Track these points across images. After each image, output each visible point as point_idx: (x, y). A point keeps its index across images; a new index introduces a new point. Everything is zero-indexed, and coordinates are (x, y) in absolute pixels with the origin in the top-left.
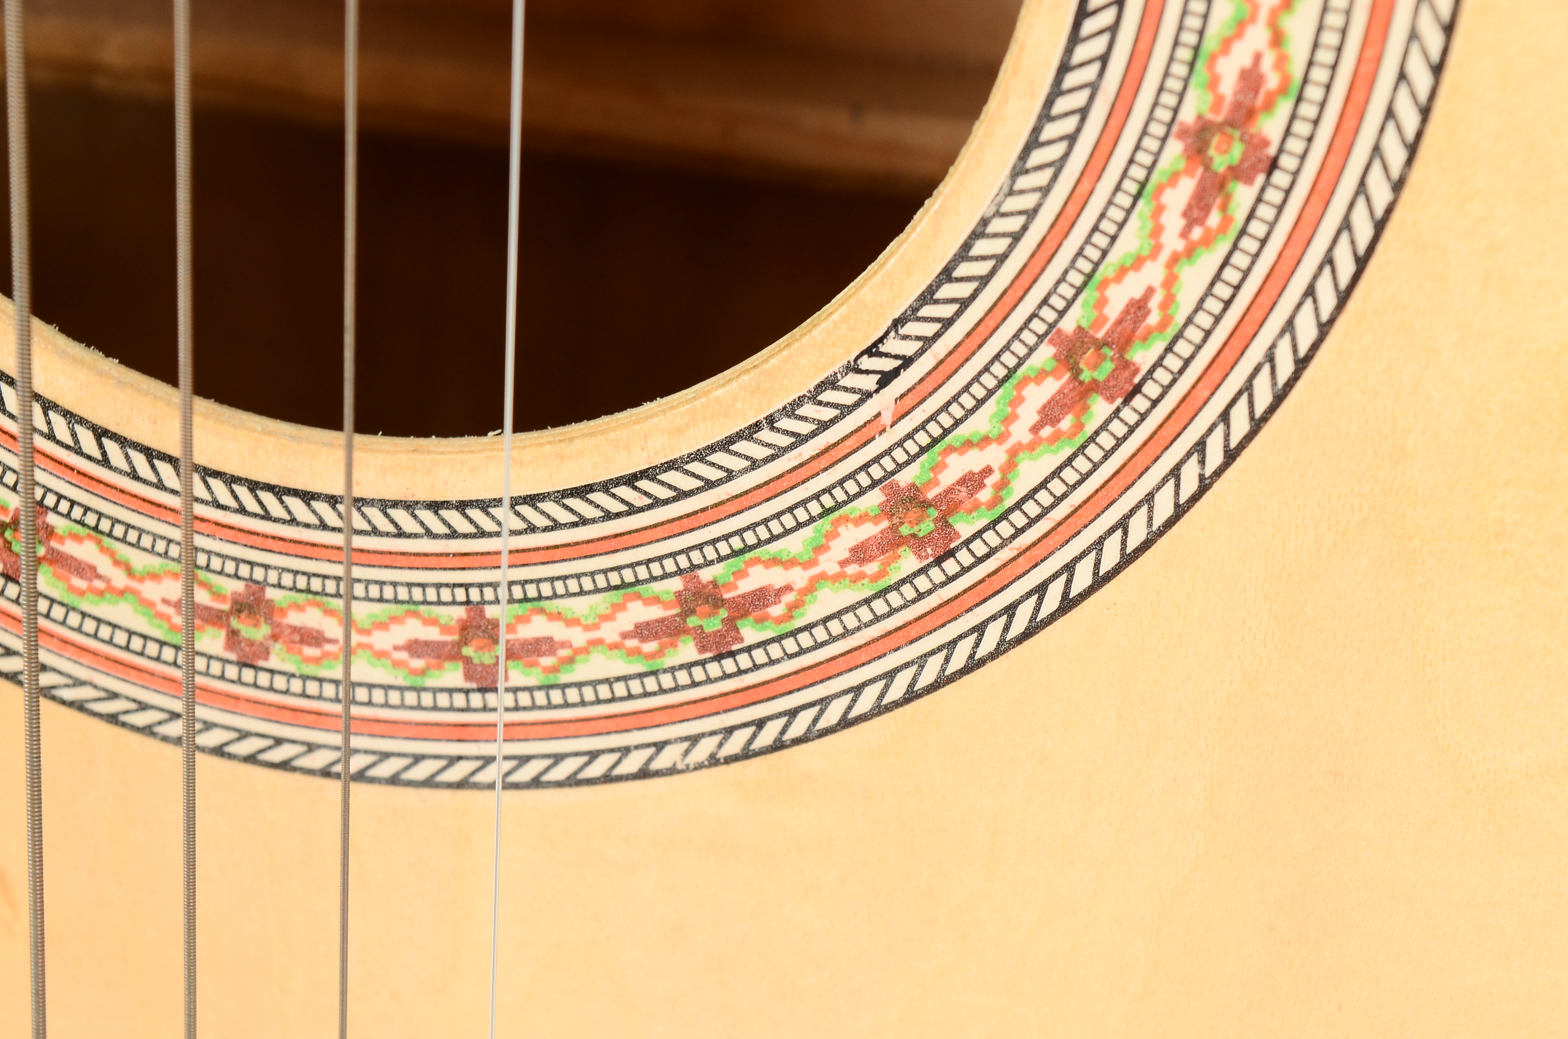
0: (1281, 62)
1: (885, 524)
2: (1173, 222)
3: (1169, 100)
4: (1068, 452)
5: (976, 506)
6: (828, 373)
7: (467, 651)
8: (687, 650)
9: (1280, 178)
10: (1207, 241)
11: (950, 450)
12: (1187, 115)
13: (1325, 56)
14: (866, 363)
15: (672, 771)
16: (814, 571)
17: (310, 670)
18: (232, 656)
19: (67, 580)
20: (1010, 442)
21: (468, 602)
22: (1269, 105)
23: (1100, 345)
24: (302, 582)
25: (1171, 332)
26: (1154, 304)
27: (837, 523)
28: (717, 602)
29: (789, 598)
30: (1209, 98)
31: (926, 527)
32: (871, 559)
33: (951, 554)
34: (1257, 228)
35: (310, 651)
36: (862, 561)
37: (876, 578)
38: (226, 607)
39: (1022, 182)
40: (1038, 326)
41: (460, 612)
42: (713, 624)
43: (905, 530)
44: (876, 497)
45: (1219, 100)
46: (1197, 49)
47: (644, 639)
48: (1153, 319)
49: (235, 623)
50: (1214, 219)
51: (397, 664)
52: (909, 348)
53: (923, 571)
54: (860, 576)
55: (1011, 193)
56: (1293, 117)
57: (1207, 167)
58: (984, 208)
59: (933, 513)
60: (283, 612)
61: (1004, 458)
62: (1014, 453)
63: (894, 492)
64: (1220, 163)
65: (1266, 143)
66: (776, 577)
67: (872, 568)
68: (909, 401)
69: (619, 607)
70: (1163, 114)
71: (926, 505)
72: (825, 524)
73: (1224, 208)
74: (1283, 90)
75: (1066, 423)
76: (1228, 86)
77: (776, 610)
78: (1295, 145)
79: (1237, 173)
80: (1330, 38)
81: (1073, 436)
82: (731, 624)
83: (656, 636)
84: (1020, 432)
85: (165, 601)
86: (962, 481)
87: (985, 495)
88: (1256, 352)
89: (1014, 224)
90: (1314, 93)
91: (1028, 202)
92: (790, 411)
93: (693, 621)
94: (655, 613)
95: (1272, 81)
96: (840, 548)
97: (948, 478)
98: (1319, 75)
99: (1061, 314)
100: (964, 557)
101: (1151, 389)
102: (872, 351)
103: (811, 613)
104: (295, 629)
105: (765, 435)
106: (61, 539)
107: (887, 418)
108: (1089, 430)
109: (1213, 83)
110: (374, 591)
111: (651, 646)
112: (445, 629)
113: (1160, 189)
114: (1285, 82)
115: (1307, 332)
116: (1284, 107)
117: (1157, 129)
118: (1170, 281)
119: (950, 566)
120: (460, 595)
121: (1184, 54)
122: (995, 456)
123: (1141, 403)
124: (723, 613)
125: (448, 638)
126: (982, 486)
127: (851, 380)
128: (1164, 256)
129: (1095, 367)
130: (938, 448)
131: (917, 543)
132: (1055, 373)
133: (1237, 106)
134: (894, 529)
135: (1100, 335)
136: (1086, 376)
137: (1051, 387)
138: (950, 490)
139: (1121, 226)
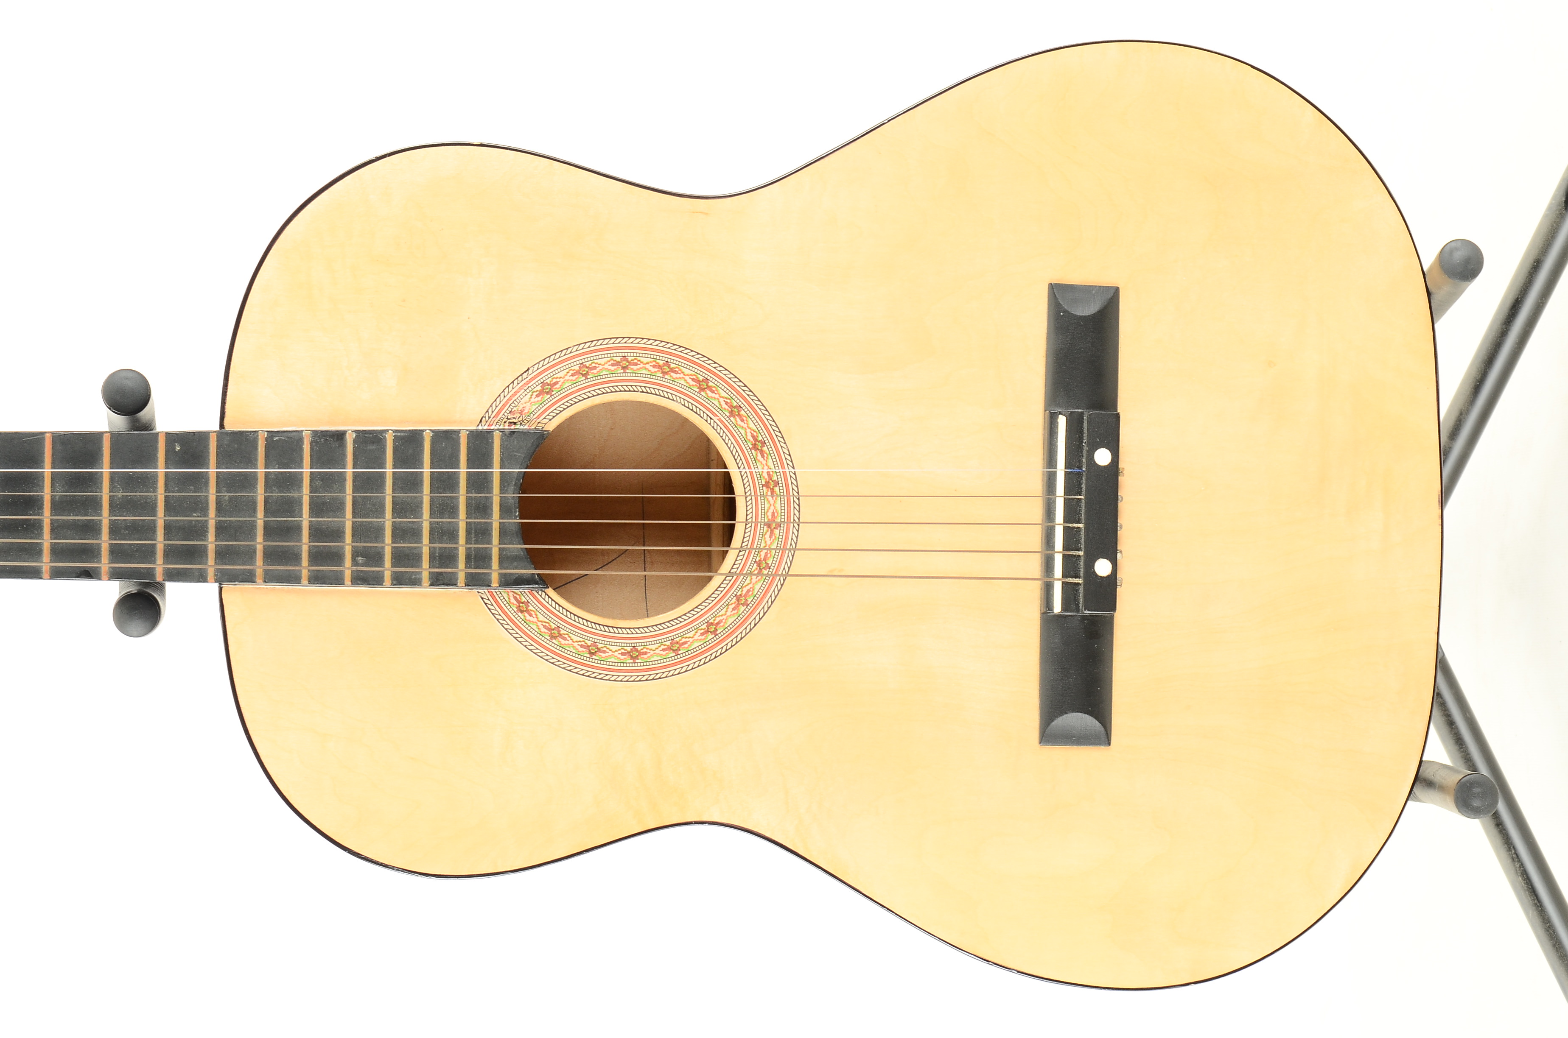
0: (651, 362)
1: (736, 417)
2: (678, 376)
3: (659, 378)
4: (719, 388)
5: (731, 402)
6: (712, 428)
7: (772, 487)
8: (765, 449)
9: (669, 360)
10: (680, 370)
11: (721, 407)
12: (661, 375)
13: (649, 356)
14: (709, 422)
15: (788, 450)
16: (747, 428)
17: (780, 515)
18: (779, 528)
19: (769, 558)
20: (719, 398)
21: (762, 487)
22: (658, 363)
23: (700, 385)
24: (763, 516)
25: (696, 374)
26: (692, 377)
27: (737, 425)
28: (755, 444)
29: (752, 432)
30: (658, 372)
31: (736, 410)
32: (743, 419)
33: (740, 406)
34: (677, 363)
35: (776, 514)
36: (744, 420)
37: (746, 418)
38: (770, 529)
39: (675, 399)
40: (698, 395)
41: (764, 488)
42: (760, 444)
43: (737, 414)
44: (732, 419)
45: (658, 371)
46: (651, 375)
47: (764, 456)
48: (694, 377)
49: (772, 528)
50: (677, 369)
51: (776, 499)
52: (705, 415)
53: (744, 410)
54: (746, 420)
55: (677, 401)
56: (659, 359)
57: (669, 371)
58: (680, 405)
59: (733, 409)
60: (769, 519)
61: (722, 398)
62: (721, 397)
63: (730, 416)
64: (668, 370)
65: (664, 363)
66: (749, 435)
67: (745, 418)
68: (714, 414)
69: (759, 461)
70: (661, 379)
71: (732, 410)
72: (738, 427)
73: (675, 368)
74: (655, 361)
75: (714, 389)
76: (656, 370)
77: (755, 434)
78: (664, 359)
79: (669, 367)
80: (646, 356)
81: (716, 388)
82: (759, 442)
83: (763, 454)
84: (717, 396)
85: (770, 540)
86: (727, 405)
87: (729, 401)
88: (697, 361)
89: (682, 400)
90: (655, 357)
91: (678, 398)
92: (719, 434)
93: (760, 448)
94: (759, 454)
95: (654, 363)
96: (742, 424)
97: (727, 407)
98: (652, 356)
99: (696, 391)
100: (740, 403)
101: (706, 376)
102: (707, 421)
103: (727, 396)
104: (772, 517)
105: (724, 438)
106: (761, 558)
107: (718, 418)
108: (715, 385)
109: (655, 372)
110: (763, 503)
111: (765, 455)
112: (768, 491)
113: (673, 378)
114: (654, 361)
115: (693, 353)
116: (658, 361)
117: (664, 380)
118: (688, 375)
119: (742, 406)
120: (761, 488)
121: (652, 377)
122: (721, 400)
123: (709, 378)
124: (757, 443)
125: (770, 490)
126: (727, 402)
127: (712, 424)
128: (684, 376)
129: (704, 385)
130: (721, 409)
131: (739, 412)
132: (706, 391)
133: (658, 368)
134: (737, 415)
135: (698, 385)
136: (706, 387)
137: (708, 392)
138: (729, 407)
139: (680, 384)
